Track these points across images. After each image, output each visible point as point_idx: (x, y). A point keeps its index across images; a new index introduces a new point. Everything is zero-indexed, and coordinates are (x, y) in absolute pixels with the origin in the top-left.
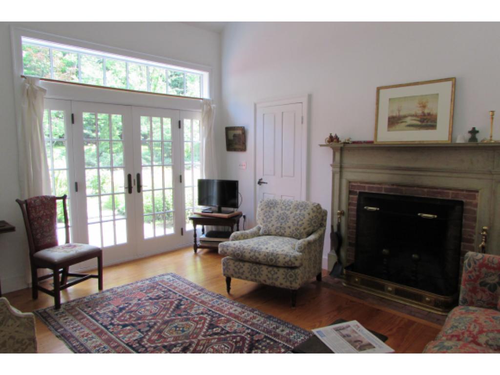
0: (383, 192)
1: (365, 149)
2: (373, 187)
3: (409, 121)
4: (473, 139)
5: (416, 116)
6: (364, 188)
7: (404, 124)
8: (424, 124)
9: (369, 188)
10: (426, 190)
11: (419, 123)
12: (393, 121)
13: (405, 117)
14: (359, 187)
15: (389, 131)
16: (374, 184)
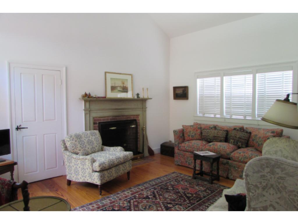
0: (109, 121)
1: (101, 101)
2: (104, 119)
3: (119, 89)
4: (138, 97)
5: (121, 87)
6: (101, 120)
7: (117, 90)
8: (124, 90)
9: (103, 120)
10: (125, 117)
11: (122, 90)
12: (113, 88)
13: (117, 87)
14: (98, 120)
15: (111, 92)
16: (105, 117)
